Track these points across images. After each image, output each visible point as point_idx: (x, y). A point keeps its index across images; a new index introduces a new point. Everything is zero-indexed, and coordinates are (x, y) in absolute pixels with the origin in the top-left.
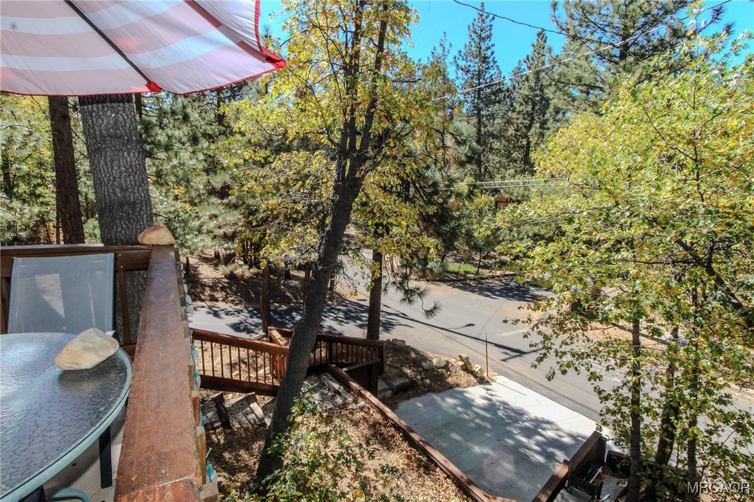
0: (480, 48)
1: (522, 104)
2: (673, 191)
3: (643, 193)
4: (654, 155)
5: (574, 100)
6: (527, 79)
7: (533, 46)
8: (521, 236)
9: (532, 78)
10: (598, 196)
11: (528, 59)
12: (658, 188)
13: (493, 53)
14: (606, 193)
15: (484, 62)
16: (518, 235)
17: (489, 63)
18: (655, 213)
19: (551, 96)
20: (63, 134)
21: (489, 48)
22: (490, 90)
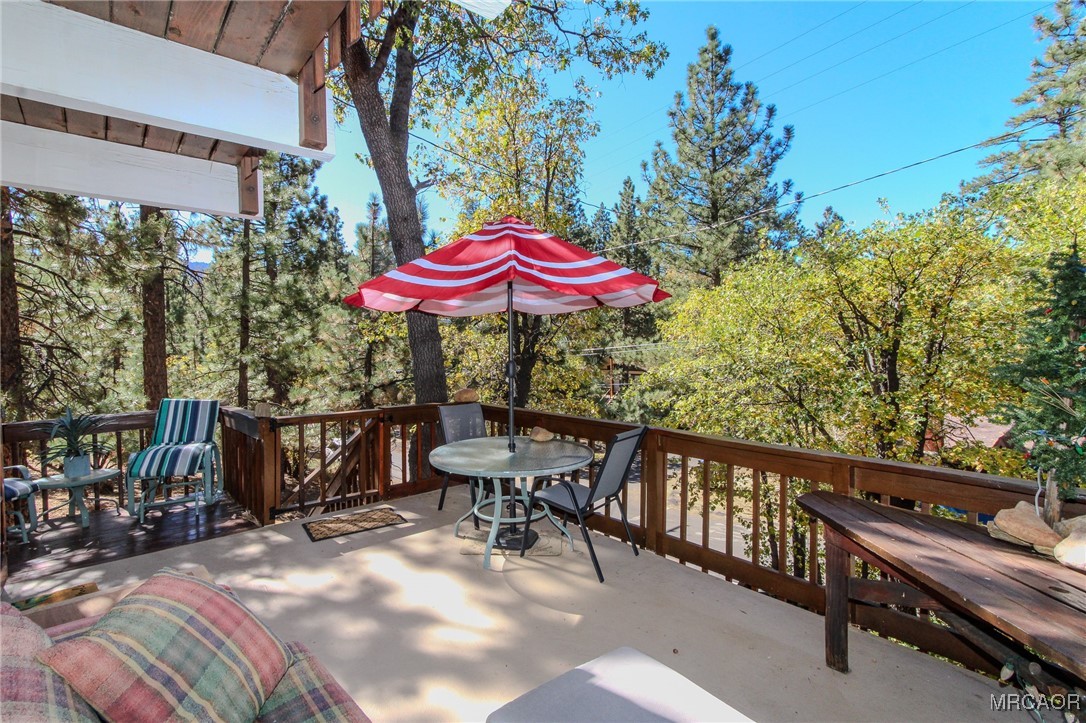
0: (564, 195)
1: (616, 257)
2: (769, 350)
3: (751, 352)
4: (755, 326)
5: (675, 259)
6: (619, 229)
7: (621, 194)
8: (632, 409)
9: (623, 227)
10: (720, 357)
11: (617, 208)
12: (760, 349)
13: (578, 201)
14: (725, 354)
15: (569, 210)
16: (629, 407)
17: (574, 211)
18: (761, 366)
19: (652, 255)
20: (158, 315)
21: (574, 195)
22: (578, 241)
